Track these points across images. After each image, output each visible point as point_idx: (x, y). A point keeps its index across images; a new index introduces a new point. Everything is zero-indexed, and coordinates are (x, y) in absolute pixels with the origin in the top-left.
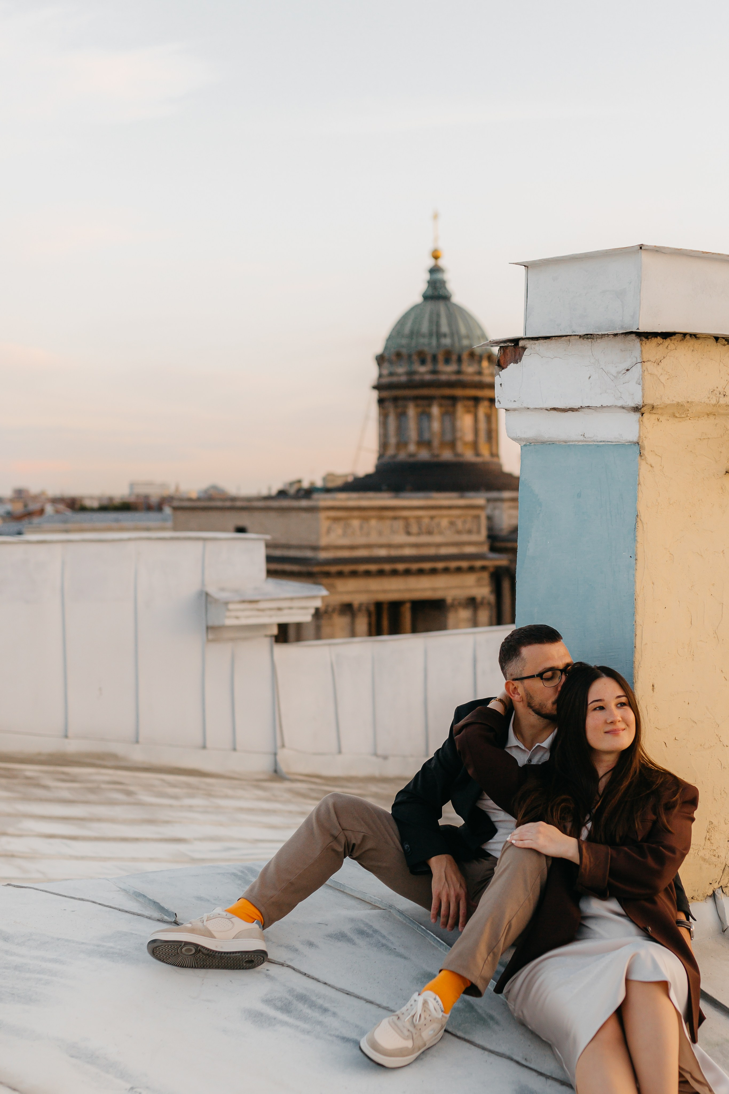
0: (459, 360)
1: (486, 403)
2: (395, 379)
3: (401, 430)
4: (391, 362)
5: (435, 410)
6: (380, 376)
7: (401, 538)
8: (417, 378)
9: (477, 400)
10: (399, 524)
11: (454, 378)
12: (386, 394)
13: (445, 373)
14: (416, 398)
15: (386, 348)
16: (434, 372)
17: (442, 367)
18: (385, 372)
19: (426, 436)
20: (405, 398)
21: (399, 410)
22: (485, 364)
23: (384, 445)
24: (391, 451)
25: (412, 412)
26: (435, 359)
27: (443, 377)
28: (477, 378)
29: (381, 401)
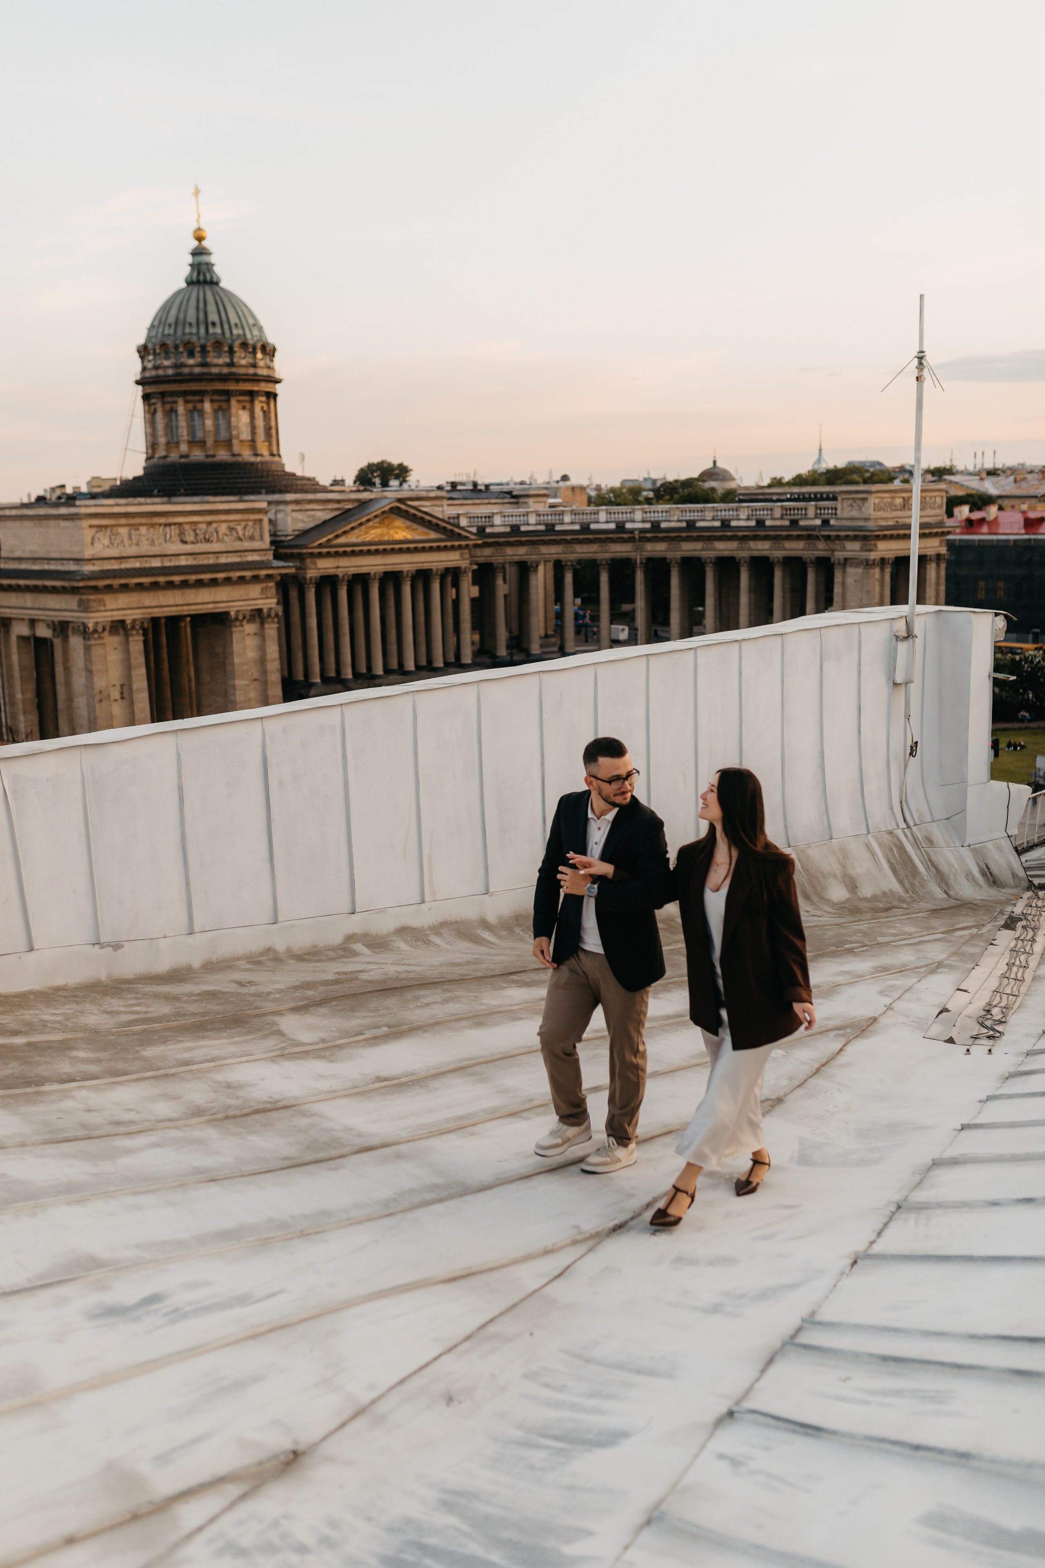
0: (231, 351)
1: (264, 399)
2: (161, 372)
3: (171, 428)
4: (155, 354)
5: (207, 406)
6: (144, 369)
7: (176, 547)
8: (186, 370)
9: (252, 394)
10: (174, 531)
11: (225, 370)
12: (150, 389)
13: (216, 365)
14: (184, 394)
15: (149, 338)
16: (204, 365)
17: (212, 359)
18: (150, 365)
19: (199, 435)
20: (173, 394)
21: (168, 407)
22: (259, 355)
23: (152, 446)
24: (161, 452)
25: (181, 409)
26: (204, 349)
27: (215, 370)
28: (251, 371)
29: (146, 397)
